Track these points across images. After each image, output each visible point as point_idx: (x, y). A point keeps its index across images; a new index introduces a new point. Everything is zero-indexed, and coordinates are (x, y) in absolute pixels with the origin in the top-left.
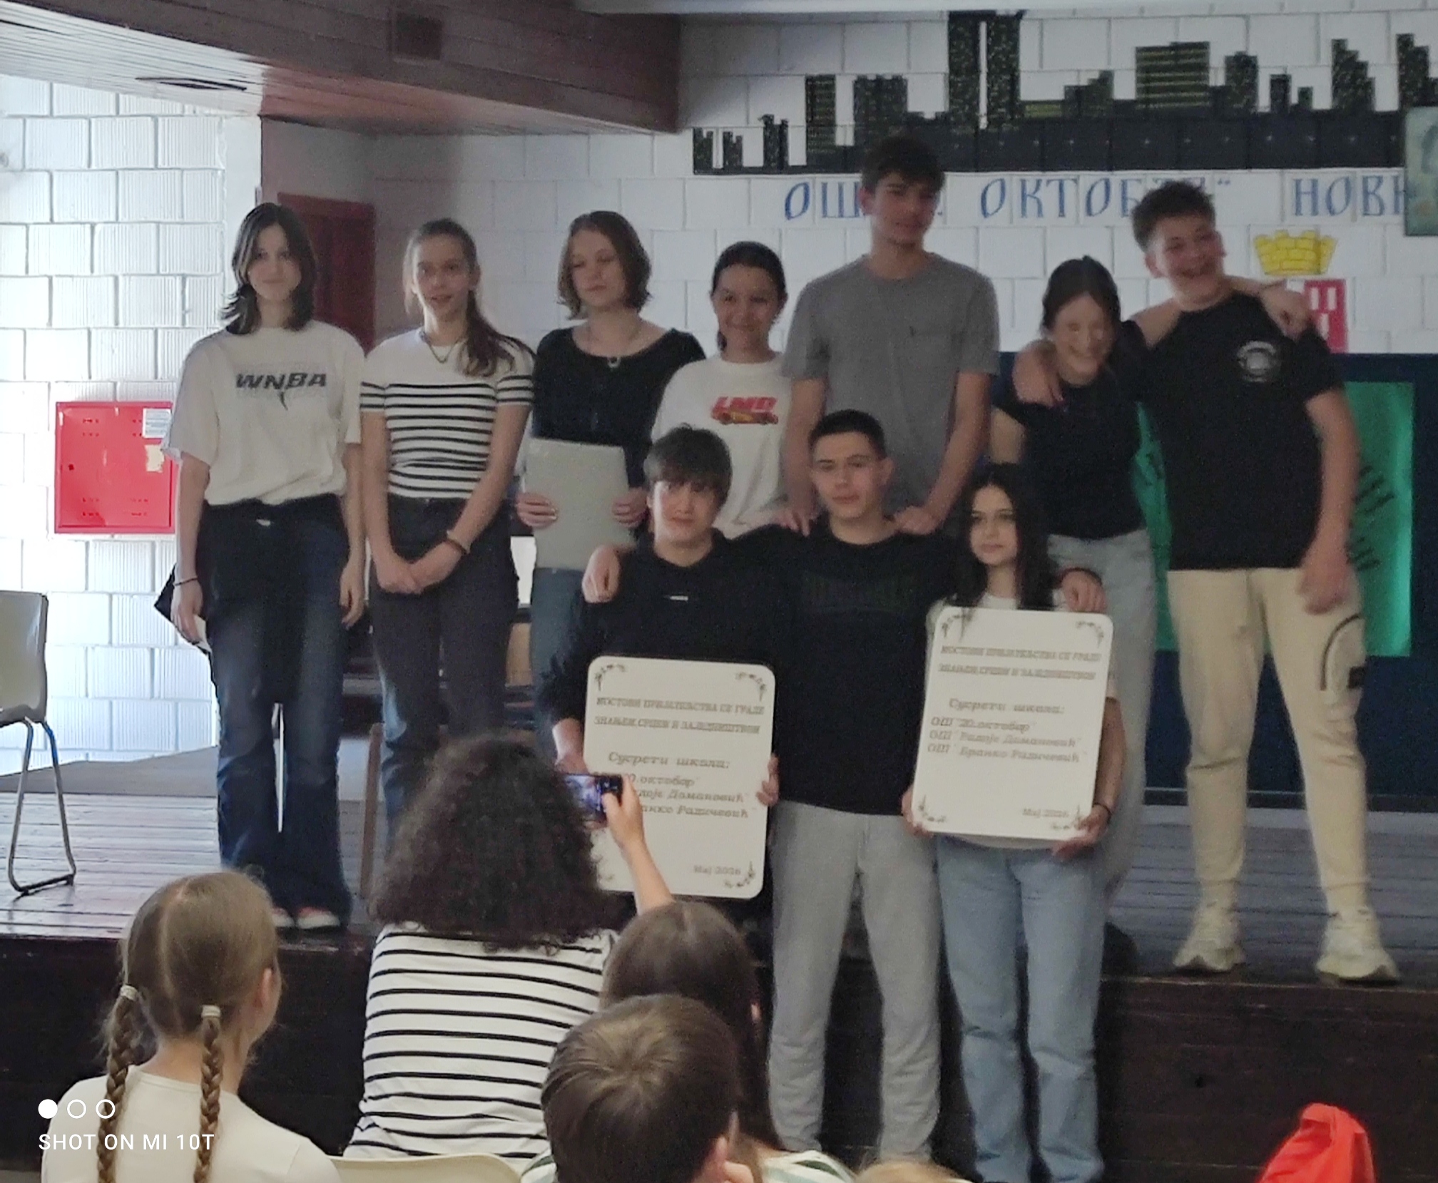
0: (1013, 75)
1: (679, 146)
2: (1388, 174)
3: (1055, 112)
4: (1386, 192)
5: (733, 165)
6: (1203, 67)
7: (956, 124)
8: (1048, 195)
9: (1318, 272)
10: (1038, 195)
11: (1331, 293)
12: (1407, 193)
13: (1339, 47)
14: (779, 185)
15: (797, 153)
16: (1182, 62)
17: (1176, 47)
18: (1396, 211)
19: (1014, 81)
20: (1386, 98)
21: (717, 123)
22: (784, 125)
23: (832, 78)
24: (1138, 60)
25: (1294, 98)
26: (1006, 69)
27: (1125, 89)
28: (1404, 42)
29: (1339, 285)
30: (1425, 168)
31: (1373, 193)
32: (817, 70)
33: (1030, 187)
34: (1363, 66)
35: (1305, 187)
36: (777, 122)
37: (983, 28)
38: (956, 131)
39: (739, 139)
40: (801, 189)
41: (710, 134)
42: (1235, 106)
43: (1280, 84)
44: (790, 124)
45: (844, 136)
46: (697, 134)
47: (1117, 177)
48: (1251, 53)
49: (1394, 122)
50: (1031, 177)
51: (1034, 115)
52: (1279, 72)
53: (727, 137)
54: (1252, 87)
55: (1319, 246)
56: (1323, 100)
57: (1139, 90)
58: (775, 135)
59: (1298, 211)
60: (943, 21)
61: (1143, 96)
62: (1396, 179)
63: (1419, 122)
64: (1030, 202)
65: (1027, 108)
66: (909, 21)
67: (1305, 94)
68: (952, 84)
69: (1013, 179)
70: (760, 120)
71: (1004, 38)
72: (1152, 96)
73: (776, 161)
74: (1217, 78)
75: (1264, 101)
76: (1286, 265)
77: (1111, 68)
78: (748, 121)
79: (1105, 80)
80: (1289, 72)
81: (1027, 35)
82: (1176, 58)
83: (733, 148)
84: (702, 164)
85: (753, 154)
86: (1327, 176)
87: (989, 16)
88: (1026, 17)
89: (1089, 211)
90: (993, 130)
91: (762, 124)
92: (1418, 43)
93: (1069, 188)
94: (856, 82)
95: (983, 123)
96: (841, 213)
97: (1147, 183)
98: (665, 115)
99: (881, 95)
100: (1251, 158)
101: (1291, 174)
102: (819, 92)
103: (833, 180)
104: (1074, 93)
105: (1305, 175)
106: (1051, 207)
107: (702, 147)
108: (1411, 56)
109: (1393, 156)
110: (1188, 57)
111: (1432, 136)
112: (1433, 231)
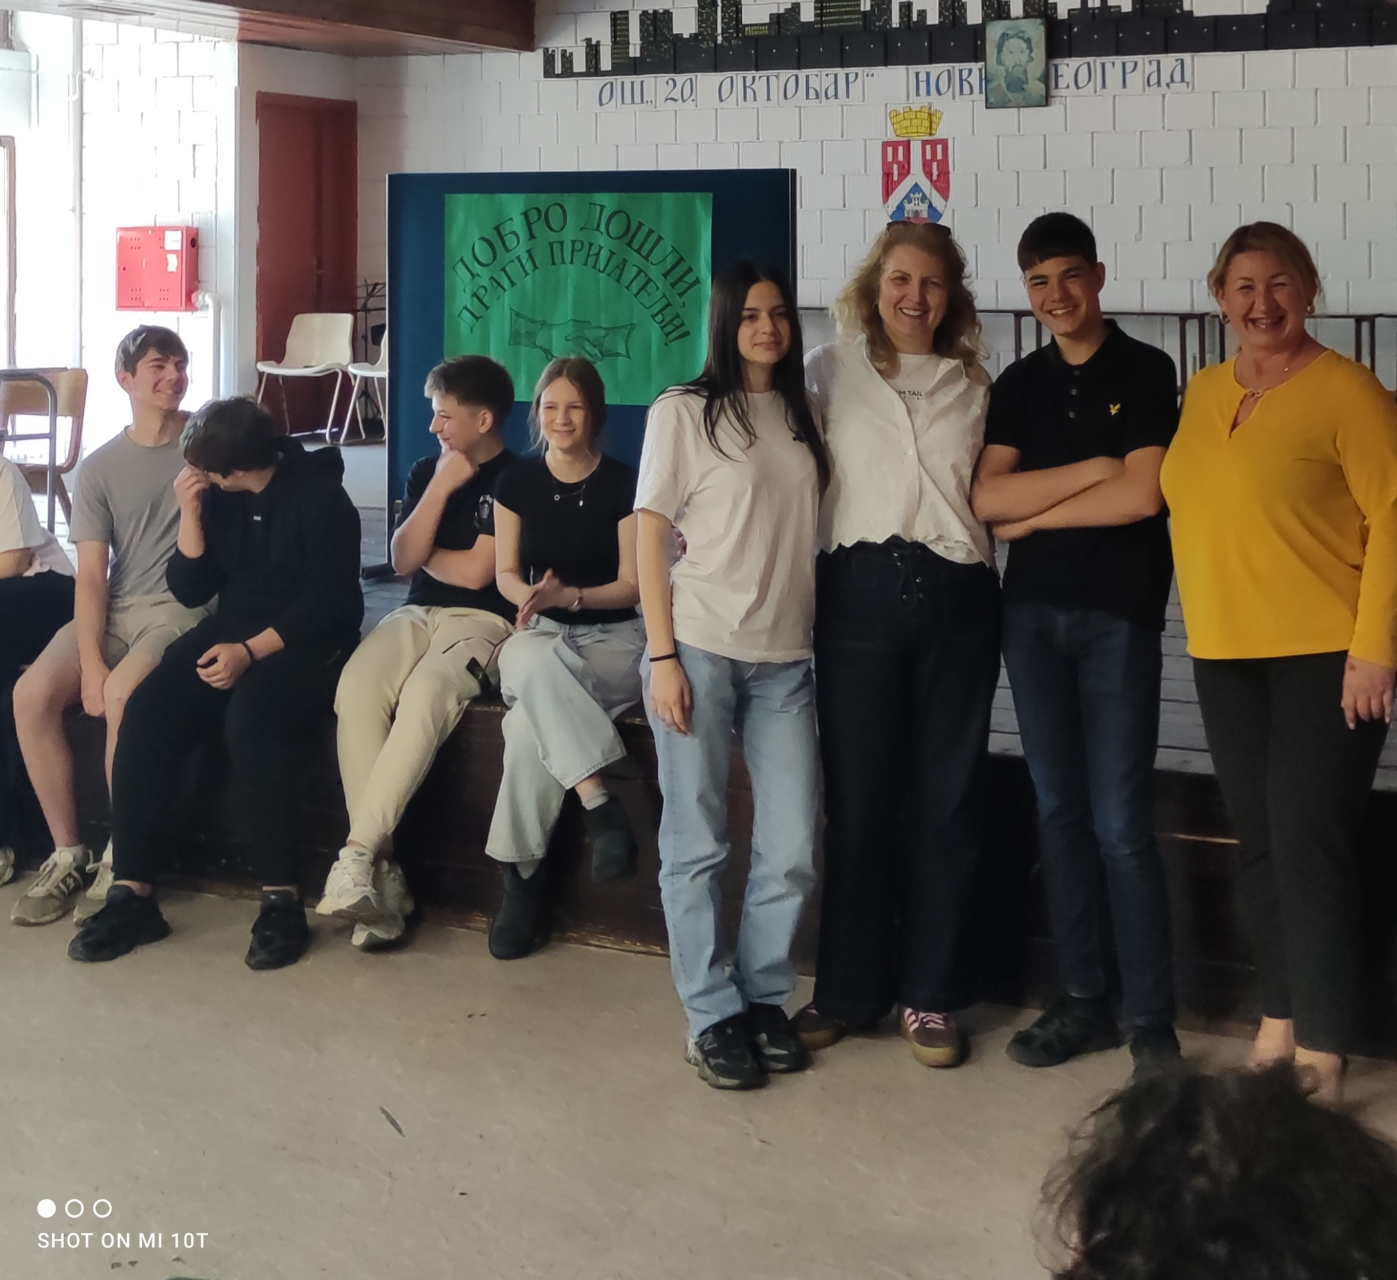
0: (737, 8)
2: (976, 67)
3: (764, 31)
4: (975, 79)
5: (568, 72)
7: (702, 40)
8: (760, 85)
9: (931, 134)
10: (752, 87)
11: (939, 147)
12: (986, 79)
14: (596, 83)
15: (606, 63)
18: (981, 92)
19: (739, 10)
20: (974, 15)
21: (558, 44)
22: (598, 43)
23: (626, 13)
25: (915, 17)
26: (733, 4)
27: (807, 14)
30: (999, 62)
31: (965, 80)
33: (749, 81)
35: (923, 77)
36: (594, 42)
38: (704, 46)
39: (571, 54)
40: (609, 85)
41: (553, 51)
42: (877, 24)
43: (906, 8)
44: (601, 43)
45: (634, 51)
46: (546, 50)
47: (802, 74)
49: (979, 31)
50: (749, 75)
51: (751, 33)
52: (905, 1)
53: (564, 52)
54: (888, 10)
55: (931, 116)
56: (933, 19)
57: (816, 15)
58: (593, 51)
59: (918, 94)
61: (819, 19)
62: (980, 70)
64: (749, 92)
65: (746, 29)
67: (922, 13)
68: (700, 14)
69: (738, 76)
70: (583, 41)
72: (824, 19)
73: (593, 69)
74: (866, 5)
75: (895, 22)
76: (911, 130)
78: (576, 43)
79: (796, 8)
80: (911, 1)
83: (567, 59)
84: (549, 72)
85: (579, 65)
86: (937, 69)
89: (785, 97)
90: (726, 44)
91: (585, 44)
93: (773, 80)
94: (640, 15)
95: (720, 39)
96: (633, 102)
97: (821, 77)
98: (526, 41)
99: (657, 23)
100: (888, 58)
101: (913, 69)
102: (619, 21)
103: (628, 79)
104: (777, 19)
105: (922, 69)
106: (762, 94)
107: (549, 59)
109: (978, 54)
111: (1004, 37)
112: (1004, 105)
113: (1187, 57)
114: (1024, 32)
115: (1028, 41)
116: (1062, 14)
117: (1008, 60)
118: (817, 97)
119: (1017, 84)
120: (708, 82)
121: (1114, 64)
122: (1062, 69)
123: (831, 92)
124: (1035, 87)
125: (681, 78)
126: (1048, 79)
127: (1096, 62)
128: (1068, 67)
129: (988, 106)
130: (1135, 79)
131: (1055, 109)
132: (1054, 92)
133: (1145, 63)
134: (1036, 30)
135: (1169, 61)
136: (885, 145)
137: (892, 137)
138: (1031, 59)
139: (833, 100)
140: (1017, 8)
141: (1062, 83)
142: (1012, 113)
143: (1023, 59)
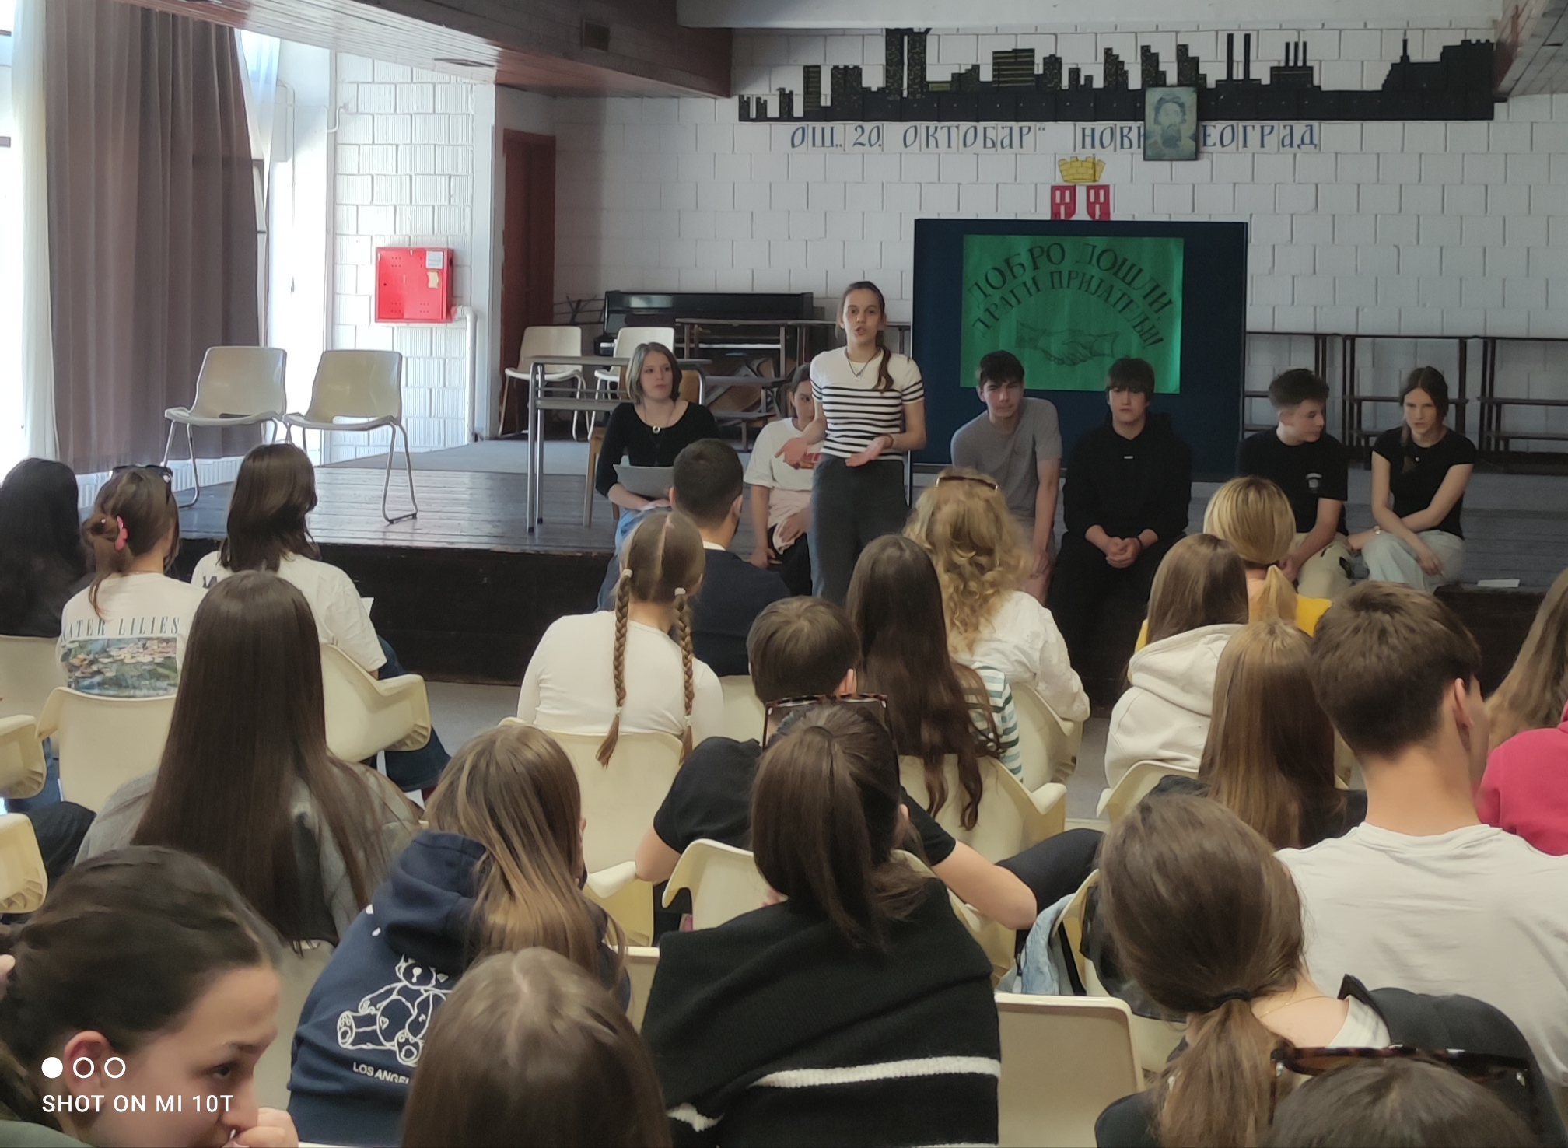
0: (922, 66)
1: (731, 105)
2: (1135, 125)
3: (947, 87)
4: (1134, 135)
5: (762, 116)
6: (1032, 63)
7: (889, 94)
8: (942, 135)
9: (1095, 181)
10: (936, 135)
11: (1102, 192)
12: (1145, 136)
13: (1108, 52)
14: (788, 128)
15: (798, 110)
16: (1020, 60)
17: (1015, 51)
18: (1139, 147)
19: (923, 70)
20: (1135, 82)
21: (753, 91)
22: (791, 93)
23: (819, 67)
24: (994, 58)
25: (1082, 81)
26: (919, 63)
27: (986, 75)
28: (1146, 49)
29: (1106, 188)
30: (1156, 122)
31: (1126, 136)
32: (812, 61)
33: (931, 131)
34: (1122, 63)
35: (1088, 132)
36: (787, 91)
37: (906, 38)
38: (891, 98)
39: (765, 101)
40: (800, 131)
41: (748, 98)
42: (1049, 85)
43: (1075, 73)
44: (794, 93)
45: (826, 101)
46: (741, 97)
47: (981, 125)
48: (1058, 55)
49: (1140, 95)
50: (932, 125)
51: (936, 89)
52: (1074, 66)
53: (758, 99)
54: (1059, 75)
55: (1095, 165)
56: (1098, 83)
57: (994, 76)
58: (786, 99)
59: (1084, 146)
60: (882, 35)
61: (996, 79)
62: (1139, 128)
63: (1153, 96)
64: (932, 140)
65: (930, 85)
66: (863, 35)
67: (1089, 79)
68: (887, 71)
69: (922, 126)
70: (778, 90)
71: (918, 44)
72: (1001, 79)
73: (786, 115)
74: (1039, 69)
75: (1065, 83)
76: (1077, 177)
77: (979, 63)
78: (770, 90)
79: (976, 69)
80: (1079, 66)
81: (931, 42)
82: (1016, 57)
83: (762, 106)
84: (744, 116)
85: (773, 110)
86: (1100, 126)
87: (909, 31)
88: (931, 32)
89: (965, 144)
90: (911, 97)
91: (778, 93)
92: (1153, 51)
93: (954, 130)
94: (832, 70)
95: (905, 93)
96: (823, 144)
97: (998, 129)
98: (723, 87)
99: (847, 77)
100: (1057, 115)
101: (1080, 125)
102: (811, 75)
103: (819, 125)
104: (956, 77)
105: (1088, 125)
106: (943, 142)
107: (744, 106)
108: (1149, 58)
109: (1138, 115)
110: (1023, 57)
111: (1161, 101)
112: (1160, 158)
113: (1316, 124)
114: (1179, 98)
115: (1182, 105)
116: (1211, 83)
117: (1164, 121)
118: (994, 145)
119: (1171, 141)
120: (894, 130)
121: (1254, 128)
122: (1210, 131)
123: (1006, 143)
124: (1187, 143)
125: (868, 126)
126: (1198, 138)
127: (1239, 125)
128: (1215, 129)
129: (1146, 158)
130: (1272, 141)
132: (1203, 149)
133: (1280, 127)
134: (1188, 96)
135: (1300, 127)
136: (1054, 189)
137: (1059, 181)
138: (1184, 121)
139: (1008, 149)
140: (1172, 78)
141: (1210, 141)
142: (1165, 165)
143: (1178, 119)
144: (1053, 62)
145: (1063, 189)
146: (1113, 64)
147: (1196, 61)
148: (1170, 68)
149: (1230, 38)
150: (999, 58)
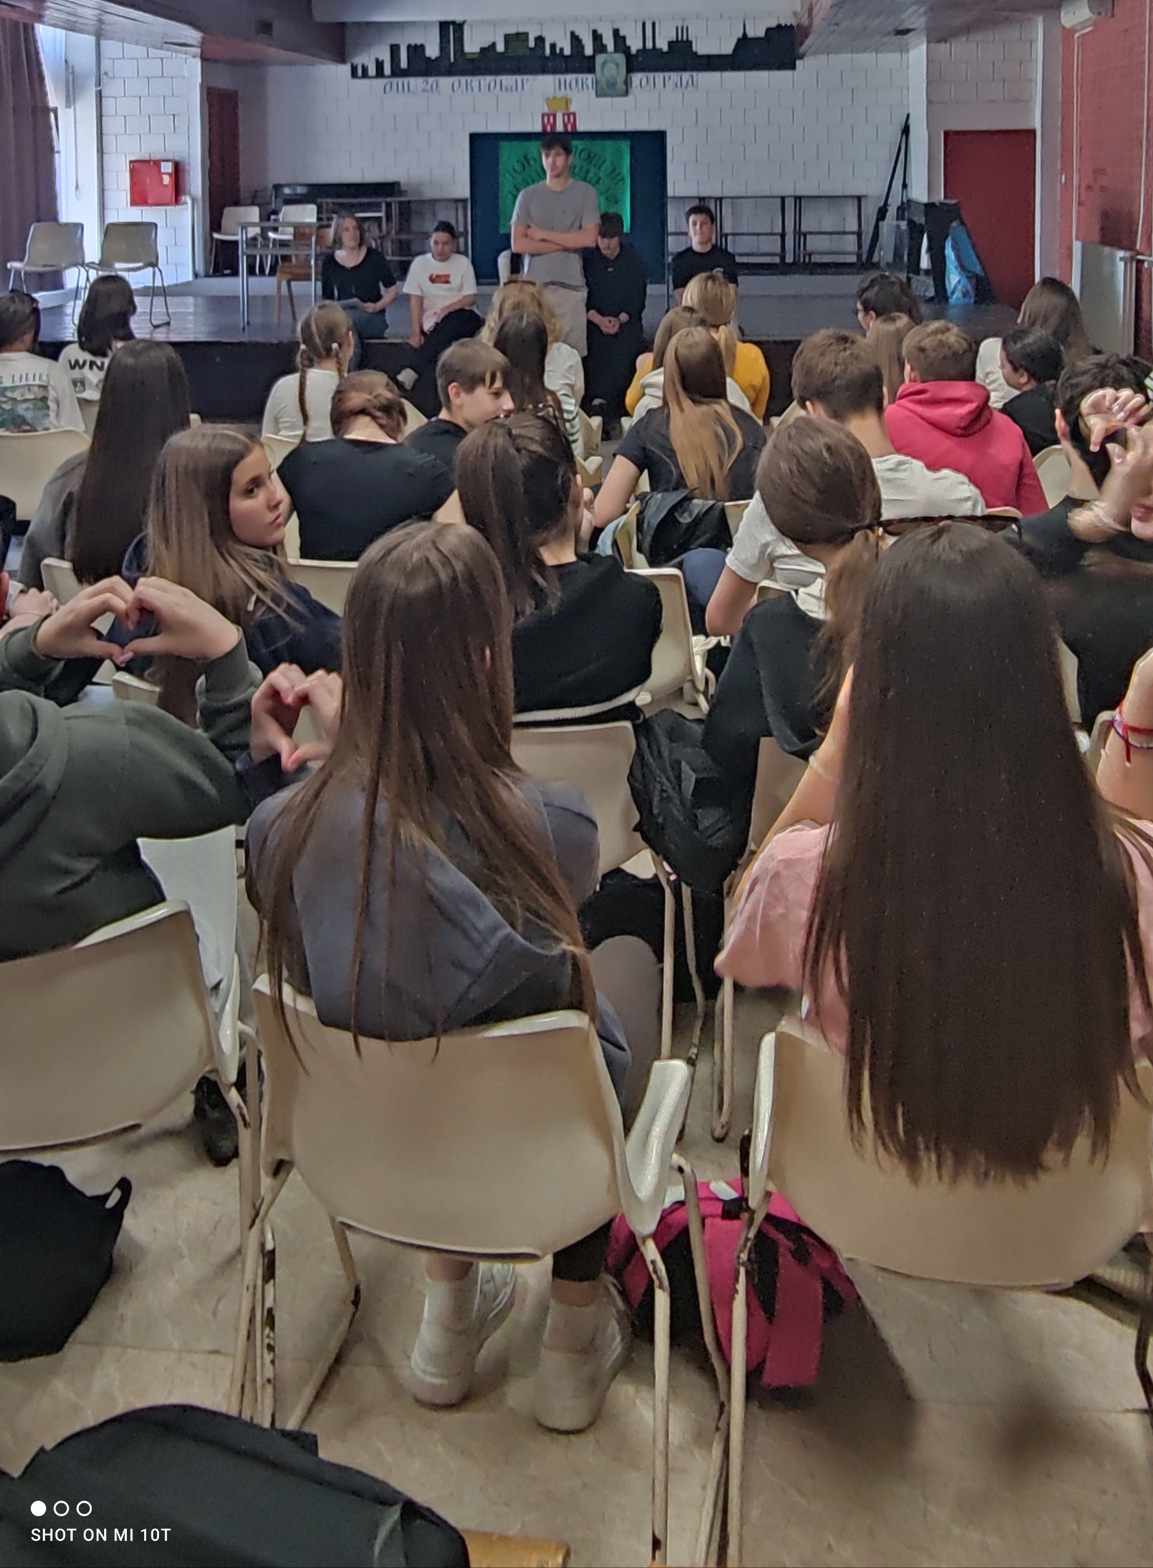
0: (461, 43)
1: (346, 69)
2: (590, 77)
3: (475, 56)
5: (365, 74)
6: (527, 40)
7: (442, 61)
8: (475, 84)
9: (567, 110)
10: (471, 84)
11: (572, 117)
12: (597, 82)
13: (573, 34)
14: (381, 82)
15: (387, 70)
16: (520, 39)
17: (517, 33)
19: (462, 45)
20: (589, 51)
21: (359, 60)
22: (382, 61)
23: (399, 45)
24: (505, 38)
25: (558, 51)
26: (459, 41)
27: (500, 48)
28: (595, 32)
29: (574, 114)
30: (602, 74)
31: (585, 83)
32: (394, 42)
33: (469, 82)
34: (581, 40)
35: (562, 80)
36: (380, 60)
37: (451, 26)
38: (443, 63)
39: (367, 66)
40: (389, 83)
41: (357, 64)
42: (538, 54)
43: (553, 46)
44: (385, 61)
45: (404, 64)
46: (352, 64)
47: (498, 78)
48: (543, 36)
49: (592, 58)
50: (469, 78)
51: (470, 57)
52: (552, 42)
53: (363, 66)
54: (544, 48)
55: (567, 101)
56: (567, 52)
57: (505, 48)
58: (379, 65)
59: (560, 88)
60: (437, 24)
61: (506, 50)
63: (600, 59)
64: (469, 88)
65: (467, 55)
66: (425, 25)
67: (562, 50)
68: (441, 47)
69: (463, 79)
70: (374, 60)
71: (458, 30)
72: (509, 50)
73: (380, 73)
74: (532, 44)
75: (548, 51)
76: (556, 107)
77: (496, 41)
78: (370, 60)
79: (494, 45)
80: (556, 42)
81: (466, 30)
82: (518, 37)
83: (365, 70)
84: (354, 74)
85: (372, 71)
86: (570, 77)
87: (453, 23)
88: (466, 23)
89: (489, 90)
90: (455, 63)
91: (375, 62)
92: (599, 32)
93: (482, 81)
94: (407, 46)
95: (452, 60)
96: (403, 91)
97: (508, 80)
98: (341, 57)
99: (416, 51)
100: (544, 71)
101: (557, 77)
102: (394, 50)
103: (400, 80)
104: (483, 50)
105: (562, 77)
106: (476, 88)
107: (354, 70)
108: (597, 37)
109: (591, 70)
110: (522, 37)
111: (604, 63)
112: (605, 95)
113: (694, 74)
114: (615, 60)
115: (617, 65)
116: (633, 51)
117: (607, 73)
118: (507, 89)
119: (612, 84)
120: (446, 82)
121: (659, 76)
122: (634, 79)
123: (514, 88)
124: (621, 86)
125: (431, 80)
126: (627, 83)
127: (651, 75)
128: (637, 77)
129: (597, 95)
130: (670, 84)
131: (630, 98)
133: (675, 76)
134: (621, 58)
135: (686, 76)
136: (543, 116)
137: (546, 110)
138: (618, 73)
139: (515, 93)
140: (610, 47)
141: (633, 85)
142: (609, 99)
143: (614, 72)
144: (540, 40)
145: (549, 116)
146: (575, 39)
147: (624, 38)
148: (609, 41)
149: (644, 25)
150: (508, 38)
